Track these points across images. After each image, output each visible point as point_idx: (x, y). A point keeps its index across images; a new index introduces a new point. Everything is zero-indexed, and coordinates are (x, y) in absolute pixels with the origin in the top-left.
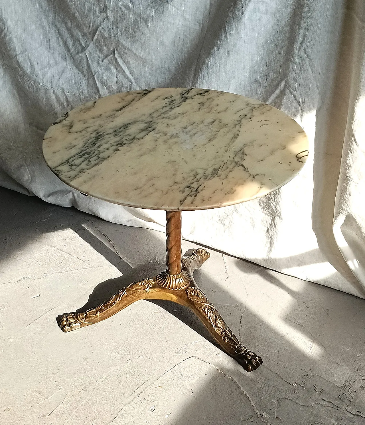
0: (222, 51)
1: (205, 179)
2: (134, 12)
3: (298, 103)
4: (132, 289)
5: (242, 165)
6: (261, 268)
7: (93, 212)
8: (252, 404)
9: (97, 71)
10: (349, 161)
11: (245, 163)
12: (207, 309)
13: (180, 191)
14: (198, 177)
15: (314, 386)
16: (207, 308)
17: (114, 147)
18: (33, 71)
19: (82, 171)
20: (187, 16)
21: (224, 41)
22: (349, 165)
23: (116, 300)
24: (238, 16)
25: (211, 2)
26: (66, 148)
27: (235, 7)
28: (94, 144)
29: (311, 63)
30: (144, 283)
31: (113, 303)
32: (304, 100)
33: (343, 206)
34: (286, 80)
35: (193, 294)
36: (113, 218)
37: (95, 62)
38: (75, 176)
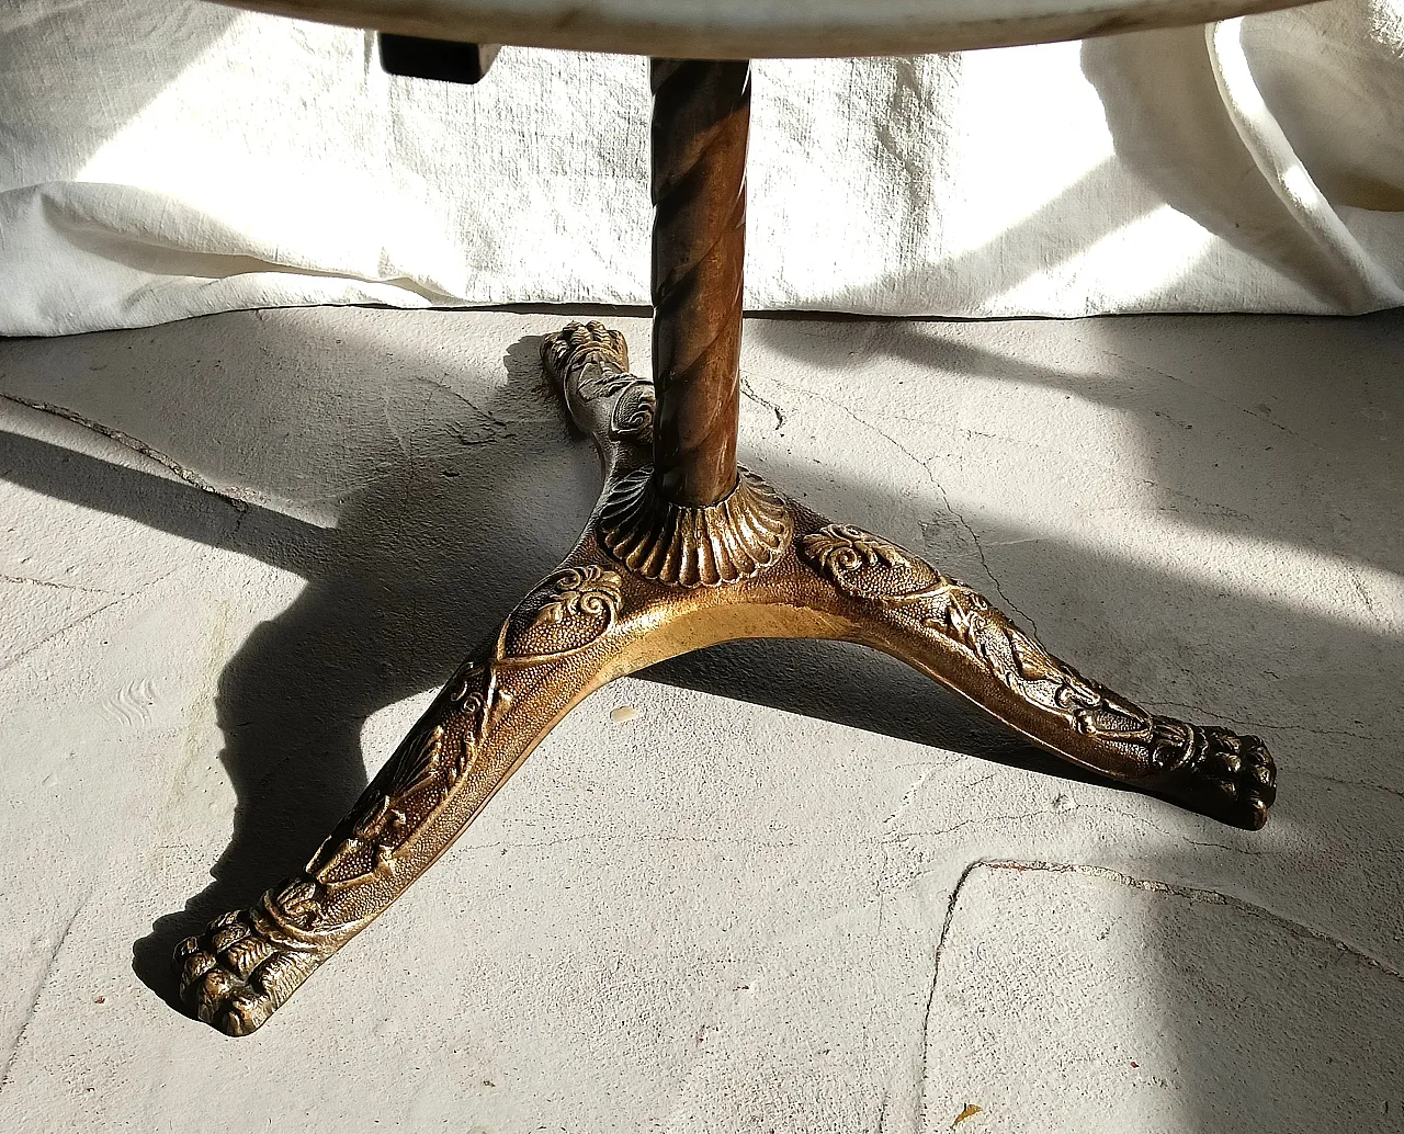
4: (533, 659)
12: (958, 612)
16: (954, 606)
23: (464, 747)
30: (578, 607)
31: (454, 773)
35: (856, 564)
36: (44, 311)
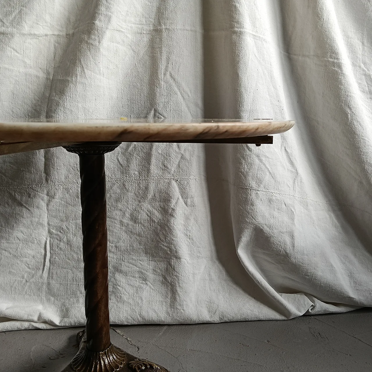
0: (79, 87)
6: (165, 328)
10: (244, 169)
20: (28, 61)
21: (81, 76)
22: (245, 173)
24: (95, 46)
25: (55, 45)
27: (89, 38)
29: (179, 87)
33: (246, 219)
34: (155, 110)
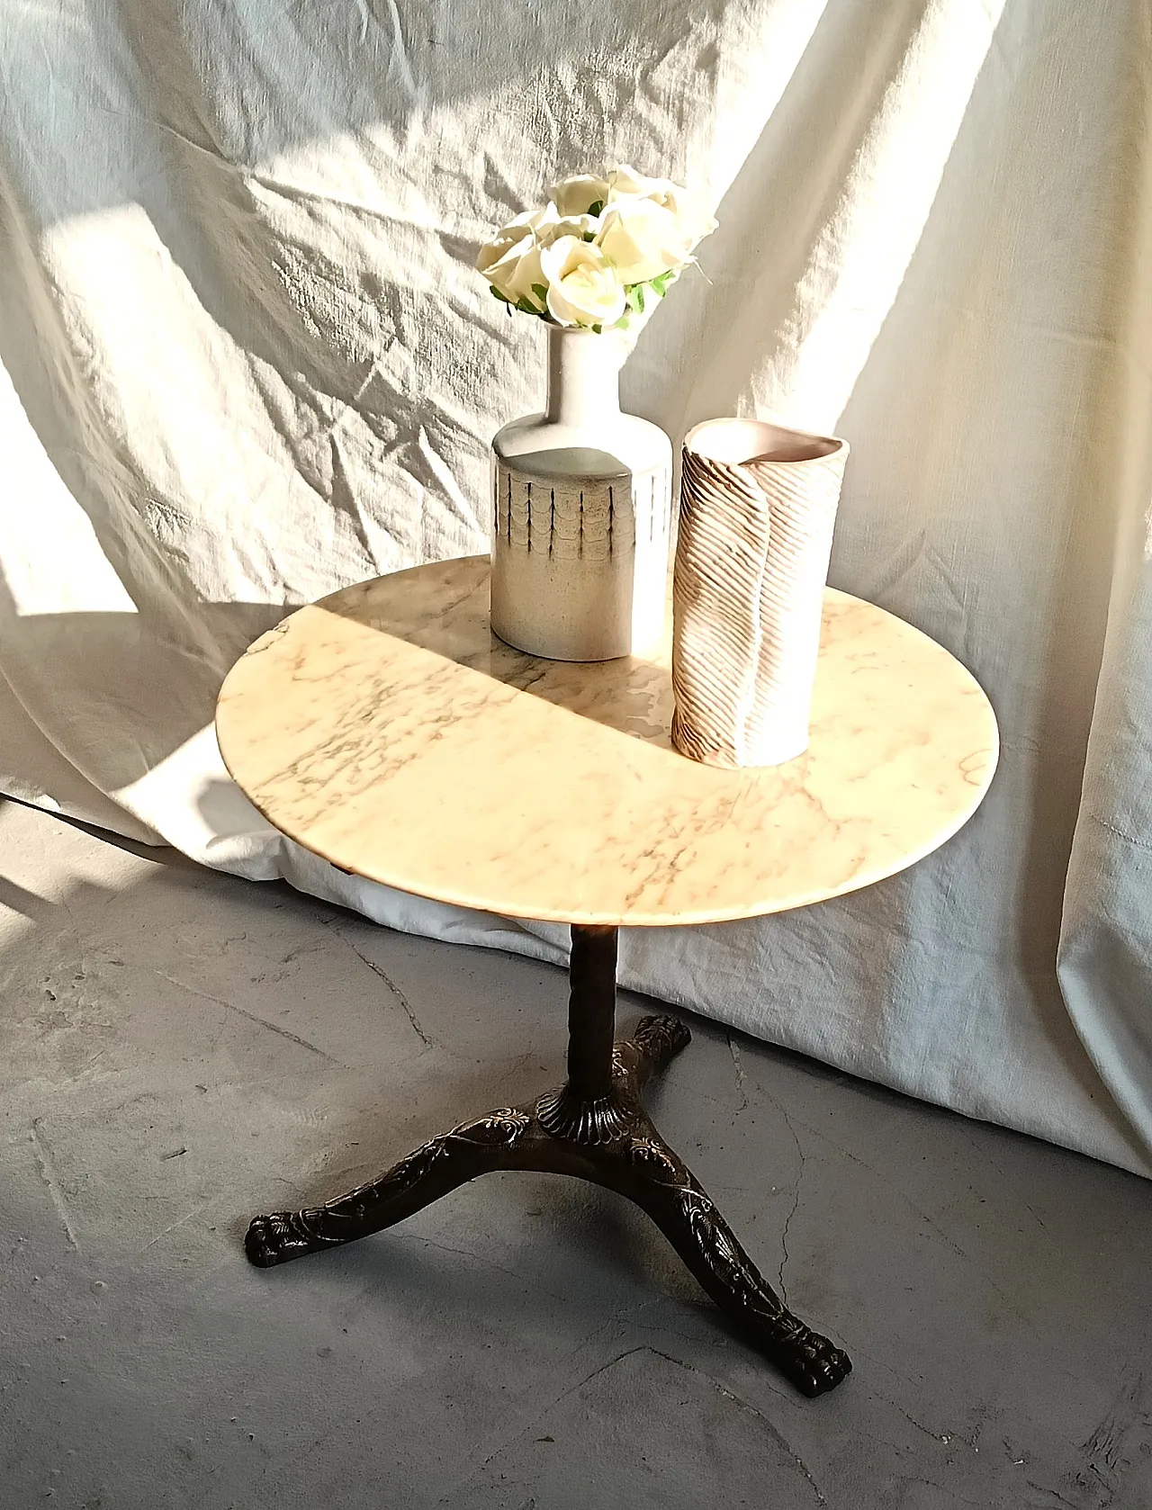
1: (697, 829)
2: (480, 324)
3: (959, 601)
5: (803, 791)
6: (842, 1080)
7: (340, 897)
8: (822, 1497)
9: (364, 487)
11: (809, 785)
12: (688, 1204)
13: (624, 866)
14: (676, 823)
15: (1005, 1444)
17: (430, 728)
18: (175, 482)
19: (336, 800)
26: (288, 728)
28: (368, 716)
30: (499, 1124)
32: (978, 592)
35: (646, 1158)
37: (360, 462)
38: (317, 815)
